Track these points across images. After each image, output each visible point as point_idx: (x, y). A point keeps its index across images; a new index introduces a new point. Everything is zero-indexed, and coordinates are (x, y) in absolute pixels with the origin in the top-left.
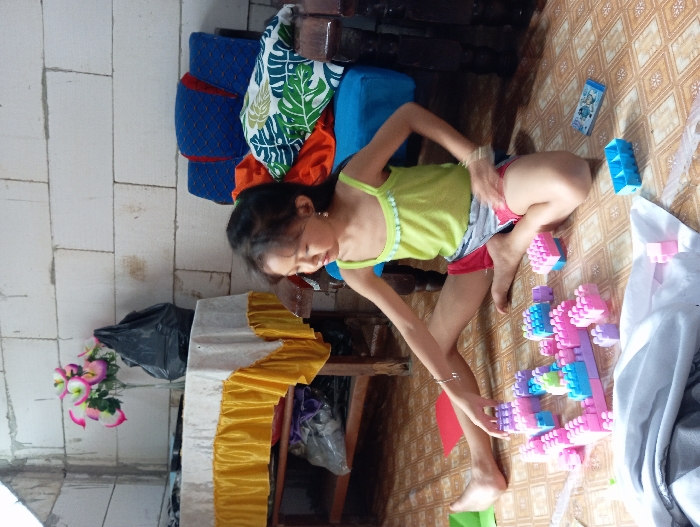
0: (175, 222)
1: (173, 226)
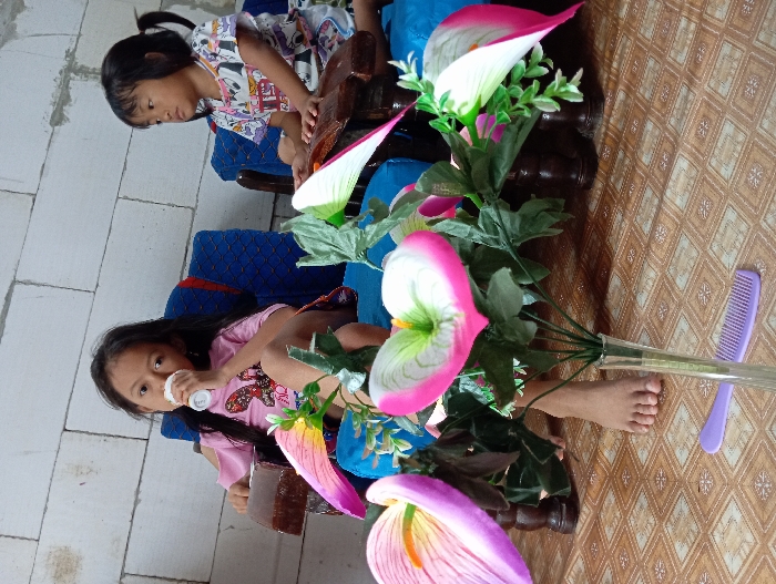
0: (138, 492)
1: (133, 499)
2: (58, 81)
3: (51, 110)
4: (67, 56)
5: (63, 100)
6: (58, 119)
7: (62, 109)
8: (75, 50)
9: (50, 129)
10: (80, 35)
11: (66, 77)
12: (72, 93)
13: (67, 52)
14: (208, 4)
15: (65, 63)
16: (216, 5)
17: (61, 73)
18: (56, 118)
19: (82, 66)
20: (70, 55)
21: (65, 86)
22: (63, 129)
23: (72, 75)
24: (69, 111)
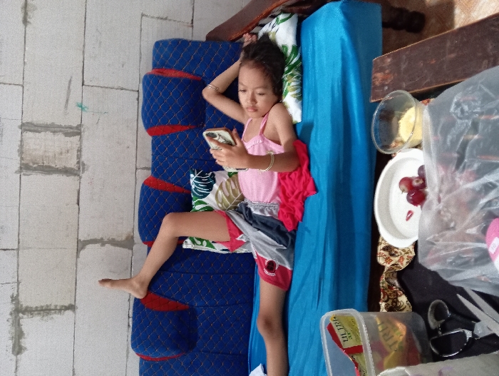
2: (11, 321)
3: (10, 343)
4: (12, 301)
5: (19, 335)
6: (18, 349)
7: (19, 342)
8: (18, 295)
9: (14, 357)
10: (18, 283)
11: (16, 317)
12: (24, 328)
13: (12, 297)
14: (113, 239)
15: (13, 306)
16: (119, 239)
17: (11, 314)
18: (17, 349)
19: (27, 307)
20: (15, 299)
21: (17, 324)
22: (23, 356)
23: (21, 315)
24: (25, 342)
